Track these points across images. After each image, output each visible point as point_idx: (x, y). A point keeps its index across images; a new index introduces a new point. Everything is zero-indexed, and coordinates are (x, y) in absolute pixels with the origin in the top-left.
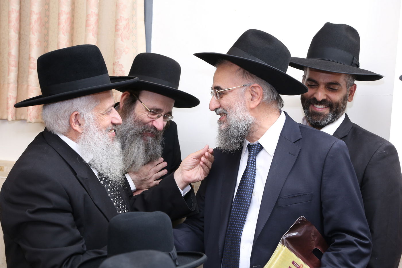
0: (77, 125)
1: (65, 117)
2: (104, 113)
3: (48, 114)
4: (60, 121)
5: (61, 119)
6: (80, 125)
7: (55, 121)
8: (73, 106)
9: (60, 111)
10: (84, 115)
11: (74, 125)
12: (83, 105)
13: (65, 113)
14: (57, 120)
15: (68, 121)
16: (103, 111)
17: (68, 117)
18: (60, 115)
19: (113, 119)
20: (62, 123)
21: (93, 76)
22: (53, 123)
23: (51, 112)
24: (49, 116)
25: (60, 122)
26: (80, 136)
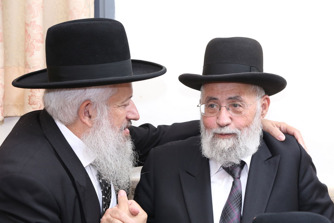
0: (87, 118)
1: (74, 104)
2: (120, 105)
3: (53, 99)
4: (67, 109)
5: (69, 106)
6: (90, 117)
7: (60, 108)
8: (85, 94)
9: (68, 98)
10: (97, 106)
11: (83, 116)
12: (98, 93)
13: (74, 100)
14: (63, 108)
15: (76, 110)
16: (119, 103)
17: (77, 105)
18: (68, 101)
19: (129, 113)
20: (68, 111)
21: (114, 62)
22: (58, 110)
23: (57, 96)
24: (54, 101)
25: (66, 111)
26: (89, 130)
